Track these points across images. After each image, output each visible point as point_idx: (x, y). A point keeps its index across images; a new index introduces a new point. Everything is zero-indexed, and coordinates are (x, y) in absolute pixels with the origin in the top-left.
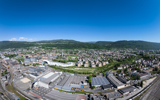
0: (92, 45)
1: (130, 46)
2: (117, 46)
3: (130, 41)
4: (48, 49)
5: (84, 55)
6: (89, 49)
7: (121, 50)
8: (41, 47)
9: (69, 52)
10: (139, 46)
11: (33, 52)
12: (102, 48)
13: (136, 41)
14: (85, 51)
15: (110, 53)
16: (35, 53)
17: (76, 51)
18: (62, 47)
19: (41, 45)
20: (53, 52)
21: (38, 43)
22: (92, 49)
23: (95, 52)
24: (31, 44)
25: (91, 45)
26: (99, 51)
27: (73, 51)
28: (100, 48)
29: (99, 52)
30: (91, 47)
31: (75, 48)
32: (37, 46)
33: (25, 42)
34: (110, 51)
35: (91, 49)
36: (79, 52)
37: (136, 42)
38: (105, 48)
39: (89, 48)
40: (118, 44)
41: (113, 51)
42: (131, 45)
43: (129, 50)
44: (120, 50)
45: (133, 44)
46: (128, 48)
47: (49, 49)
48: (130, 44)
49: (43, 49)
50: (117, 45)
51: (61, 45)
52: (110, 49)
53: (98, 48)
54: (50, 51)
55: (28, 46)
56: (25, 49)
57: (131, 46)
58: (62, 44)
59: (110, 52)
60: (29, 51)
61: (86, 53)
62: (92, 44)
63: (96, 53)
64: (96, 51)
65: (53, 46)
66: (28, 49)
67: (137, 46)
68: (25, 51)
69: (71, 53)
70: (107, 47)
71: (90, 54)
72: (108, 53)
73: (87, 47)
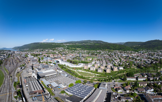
2: (146, 47)
4: (72, 49)
5: (104, 57)
6: (113, 50)
7: (152, 51)
8: (65, 48)
9: (91, 53)
11: (57, 53)
12: (129, 50)
14: (109, 52)
16: (59, 53)
17: (98, 52)
18: (86, 48)
19: (67, 46)
20: (75, 53)
21: (65, 43)
22: (117, 50)
23: (119, 54)
24: (58, 45)
25: (116, 46)
27: (95, 52)
28: (126, 49)
29: (123, 54)
31: (99, 49)
32: (63, 46)
33: (53, 43)
35: (115, 50)
36: (102, 53)
38: (131, 50)
39: (113, 49)
44: (149, 52)
46: (160, 49)
47: (74, 49)
49: (67, 50)
51: (86, 45)
52: (138, 50)
53: (124, 49)
54: (73, 51)
55: (55, 47)
56: (52, 50)
58: (88, 45)
60: (55, 51)
61: (108, 54)
65: (78, 47)
66: (53, 50)
68: (51, 51)
69: (93, 54)
70: (135, 48)
73: (113, 48)
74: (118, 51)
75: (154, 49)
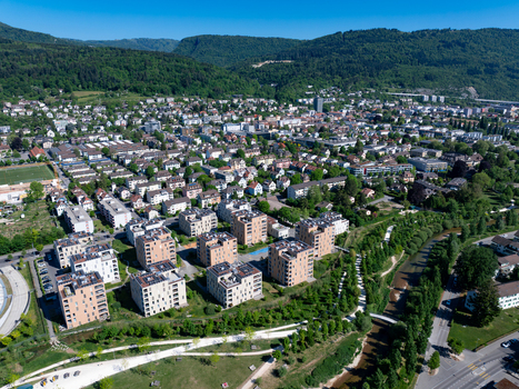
0: (155, 62)
1: (424, 69)
2: (331, 72)
3: (422, 33)
5: (106, 153)
6: (135, 97)
7: (369, 97)
10: (491, 69)
12: (236, 90)
13: (467, 33)
14: (111, 112)
15: (297, 122)
22: (163, 93)
23: (191, 121)
25: (146, 64)
26: (217, 106)
28: (220, 85)
29: (217, 118)
30: (154, 81)
34: (292, 109)
35: (151, 92)
37: (464, 39)
38: (252, 90)
39: (136, 90)
40: (335, 56)
41: (315, 106)
42: (430, 64)
43: (420, 100)
44: (358, 99)
45: (447, 54)
46: (413, 87)
48: (421, 58)
50: (334, 65)
52: (292, 93)
53: (204, 83)
57: (434, 70)
59: (296, 115)
61: (118, 130)
62: (157, 55)
63: (198, 131)
64: (195, 110)
67: (472, 72)
70: (265, 77)
71: (156, 135)
72: (286, 128)
73: (122, 77)
74: (170, 100)
75: (378, 81)
